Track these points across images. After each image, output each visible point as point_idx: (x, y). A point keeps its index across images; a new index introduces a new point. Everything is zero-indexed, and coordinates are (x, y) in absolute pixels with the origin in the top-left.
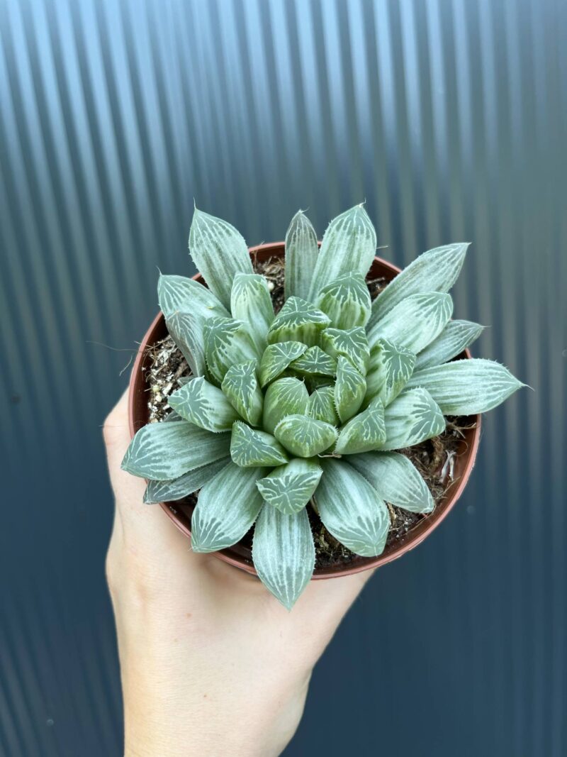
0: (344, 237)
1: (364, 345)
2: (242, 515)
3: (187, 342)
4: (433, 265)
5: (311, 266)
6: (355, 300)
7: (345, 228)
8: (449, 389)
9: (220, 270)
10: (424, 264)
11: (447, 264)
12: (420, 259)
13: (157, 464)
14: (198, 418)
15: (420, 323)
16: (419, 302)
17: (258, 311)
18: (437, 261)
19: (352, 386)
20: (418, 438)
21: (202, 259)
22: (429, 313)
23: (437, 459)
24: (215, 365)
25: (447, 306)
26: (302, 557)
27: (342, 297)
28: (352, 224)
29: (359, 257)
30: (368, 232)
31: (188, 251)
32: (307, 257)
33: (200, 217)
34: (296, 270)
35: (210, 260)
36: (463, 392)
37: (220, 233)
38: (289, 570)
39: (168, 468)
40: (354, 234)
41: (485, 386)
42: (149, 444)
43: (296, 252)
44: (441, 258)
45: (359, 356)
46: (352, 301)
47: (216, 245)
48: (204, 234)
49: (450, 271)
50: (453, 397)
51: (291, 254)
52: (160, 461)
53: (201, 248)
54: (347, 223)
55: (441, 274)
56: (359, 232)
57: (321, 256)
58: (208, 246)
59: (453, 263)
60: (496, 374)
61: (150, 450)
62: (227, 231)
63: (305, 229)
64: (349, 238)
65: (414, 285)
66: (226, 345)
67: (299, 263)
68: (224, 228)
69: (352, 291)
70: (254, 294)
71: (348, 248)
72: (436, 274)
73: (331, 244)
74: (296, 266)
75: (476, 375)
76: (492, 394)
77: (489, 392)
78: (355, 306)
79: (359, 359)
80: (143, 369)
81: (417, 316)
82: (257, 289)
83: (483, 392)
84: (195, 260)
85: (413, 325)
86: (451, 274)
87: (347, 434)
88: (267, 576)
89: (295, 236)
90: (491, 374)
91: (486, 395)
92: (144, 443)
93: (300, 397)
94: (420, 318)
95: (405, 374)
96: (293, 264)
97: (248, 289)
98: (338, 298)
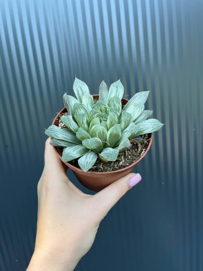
0: (115, 88)
1: (117, 112)
2: (78, 153)
3: (68, 103)
4: (139, 96)
5: (106, 97)
6: (116, 103)
7: (115, 86)
8: (142, 126)
9: (81, 94)
10: (137, 96)
11: (143, 96)
12: (136, 95)
13: (55, 132)
14: (68, 122)
15: (135, 111)
16: (135, 105)
17: (90, 105)
18: (140, 95)
19: (112, 119)
20: (130, 133)
21: (76, 90)
22: (137, 108)
23: (139, 150)
24: (76, 114)
25: (142, 106)
26: (92, 159)
27: (113, 102)
28: (117, 85)
29: (119, 94)
30: (121, 87)
31: (73, 88)
32: (105, 94)
33: (76, 79)
34: (102, 98)
35: (78, 91)
36: (145, 127)
37: (82, 84)
38: (87, 162)
39: (58, 134)
40: (118, 87)
41: (152, 125)
42: (54, 128)
43: (102, 92)
44: (141, 94)
45: (116, 114)
46: (116, 104)
47: (80, 87)
48: (77, 84)
49: (144, 98)
50: (143, 128)
51: (100, 93)
52: (56, 132)
53: (76, 87)
54: (116, 84)
55: (141, 99)
56: (119, 87)
57: (109, 94)
58: (78, 87)
59: (145, 96)
60: (155, 122)
61: (54, 129)
62: (84, 84)
63: (104, 85)
64: (116, 88)
65: (134, 102)
66: (79, 110)
67: (103, 96)
68: (83, 83)
69: (116, 100)
70: (89, 100)
71: (116, 91)
72: (140, 99)
73: (111, 90)
74: (102, 97)
75: (150, 122)
76: (154, 126)
77: (152, 126)
78: (117, 105)
79: (115, 115)
80: (57, 119)
81: (134, 109)
82: (90, 98)
83: (151, 126)
84: (74, 91)
85: (133, 111)
86: (144, 99)
87: (109, 132)
88: (81, 163)
89: (102, 87)
90: (154, 122)
91: (152, 127)
92: (52, 127)
93: (97, 122)
94: (135, 110)
95: (127, 118)
96: (101, 96)
97: (87, 97)
98: (112, 102)
